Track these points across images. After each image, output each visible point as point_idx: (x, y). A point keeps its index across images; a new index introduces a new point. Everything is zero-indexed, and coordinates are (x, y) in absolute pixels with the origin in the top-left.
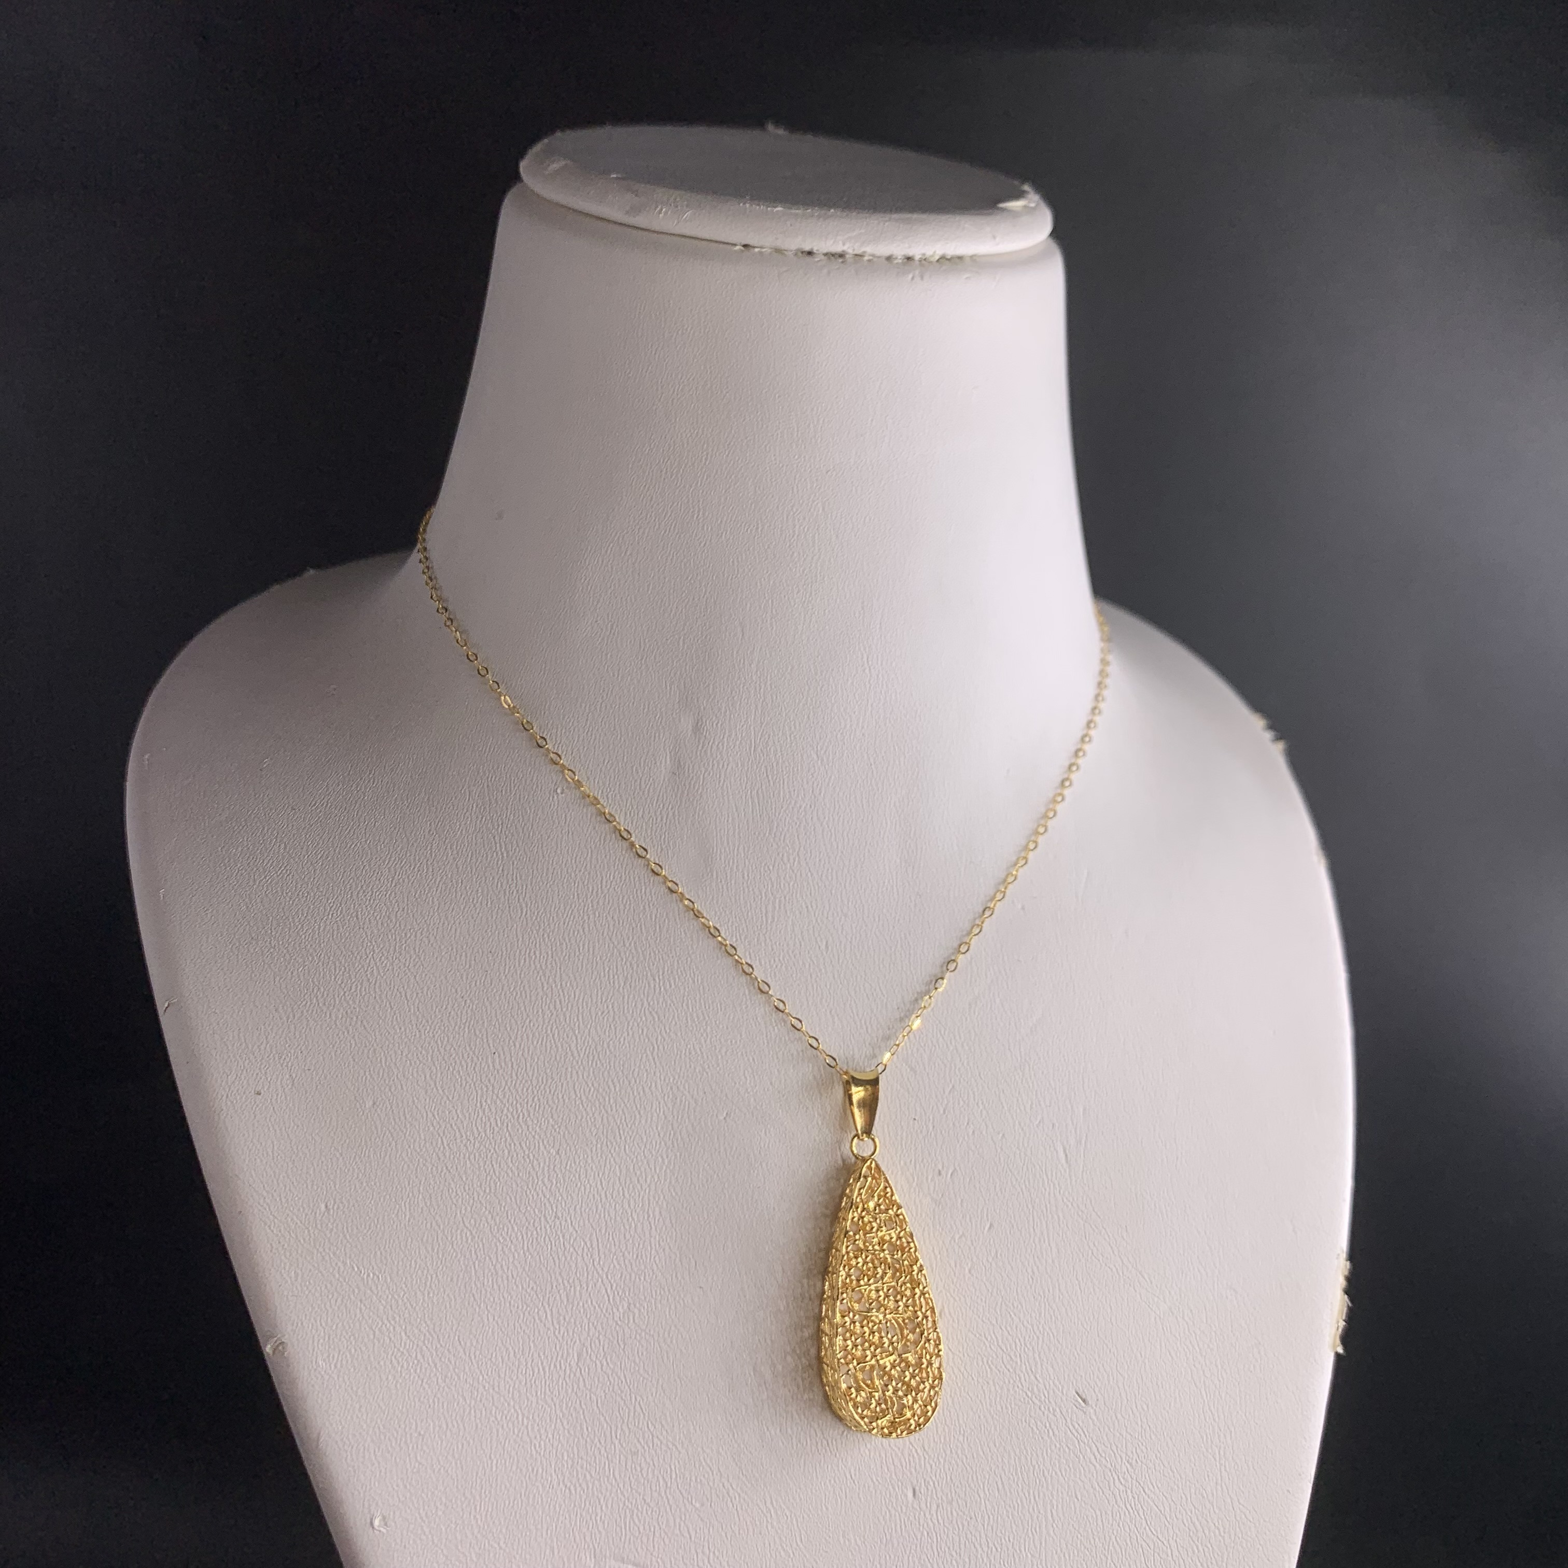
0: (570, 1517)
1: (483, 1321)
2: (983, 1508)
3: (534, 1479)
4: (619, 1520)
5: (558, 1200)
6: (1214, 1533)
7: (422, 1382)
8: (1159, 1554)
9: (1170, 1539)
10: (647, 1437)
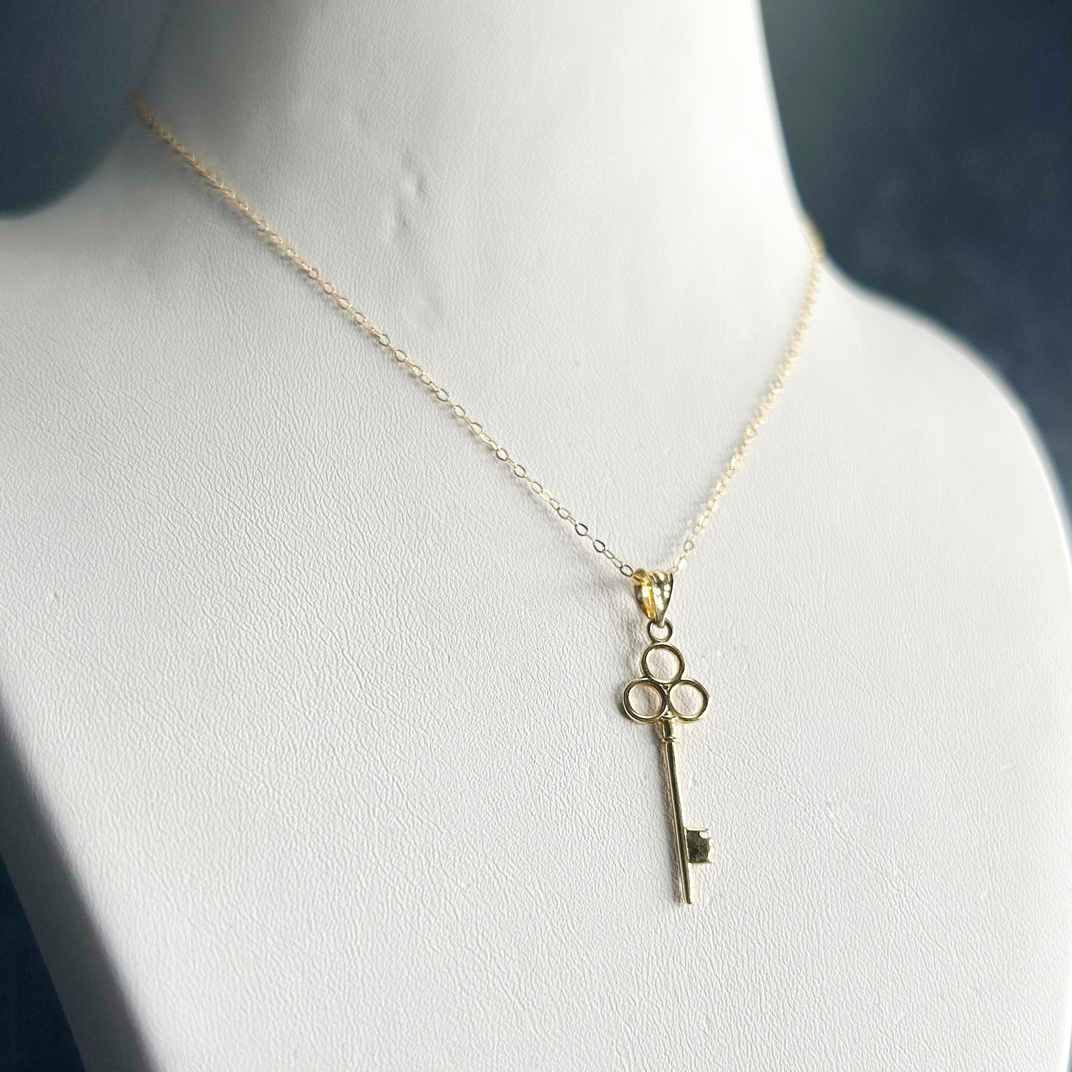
1: (228, 700)
2: (757, 903)
3: (288, 852)
4: (380, 897)
5: (303, 595)
6: (993, 942)
8: (939, 959)
9: (949, 945)
10: (407, 816)
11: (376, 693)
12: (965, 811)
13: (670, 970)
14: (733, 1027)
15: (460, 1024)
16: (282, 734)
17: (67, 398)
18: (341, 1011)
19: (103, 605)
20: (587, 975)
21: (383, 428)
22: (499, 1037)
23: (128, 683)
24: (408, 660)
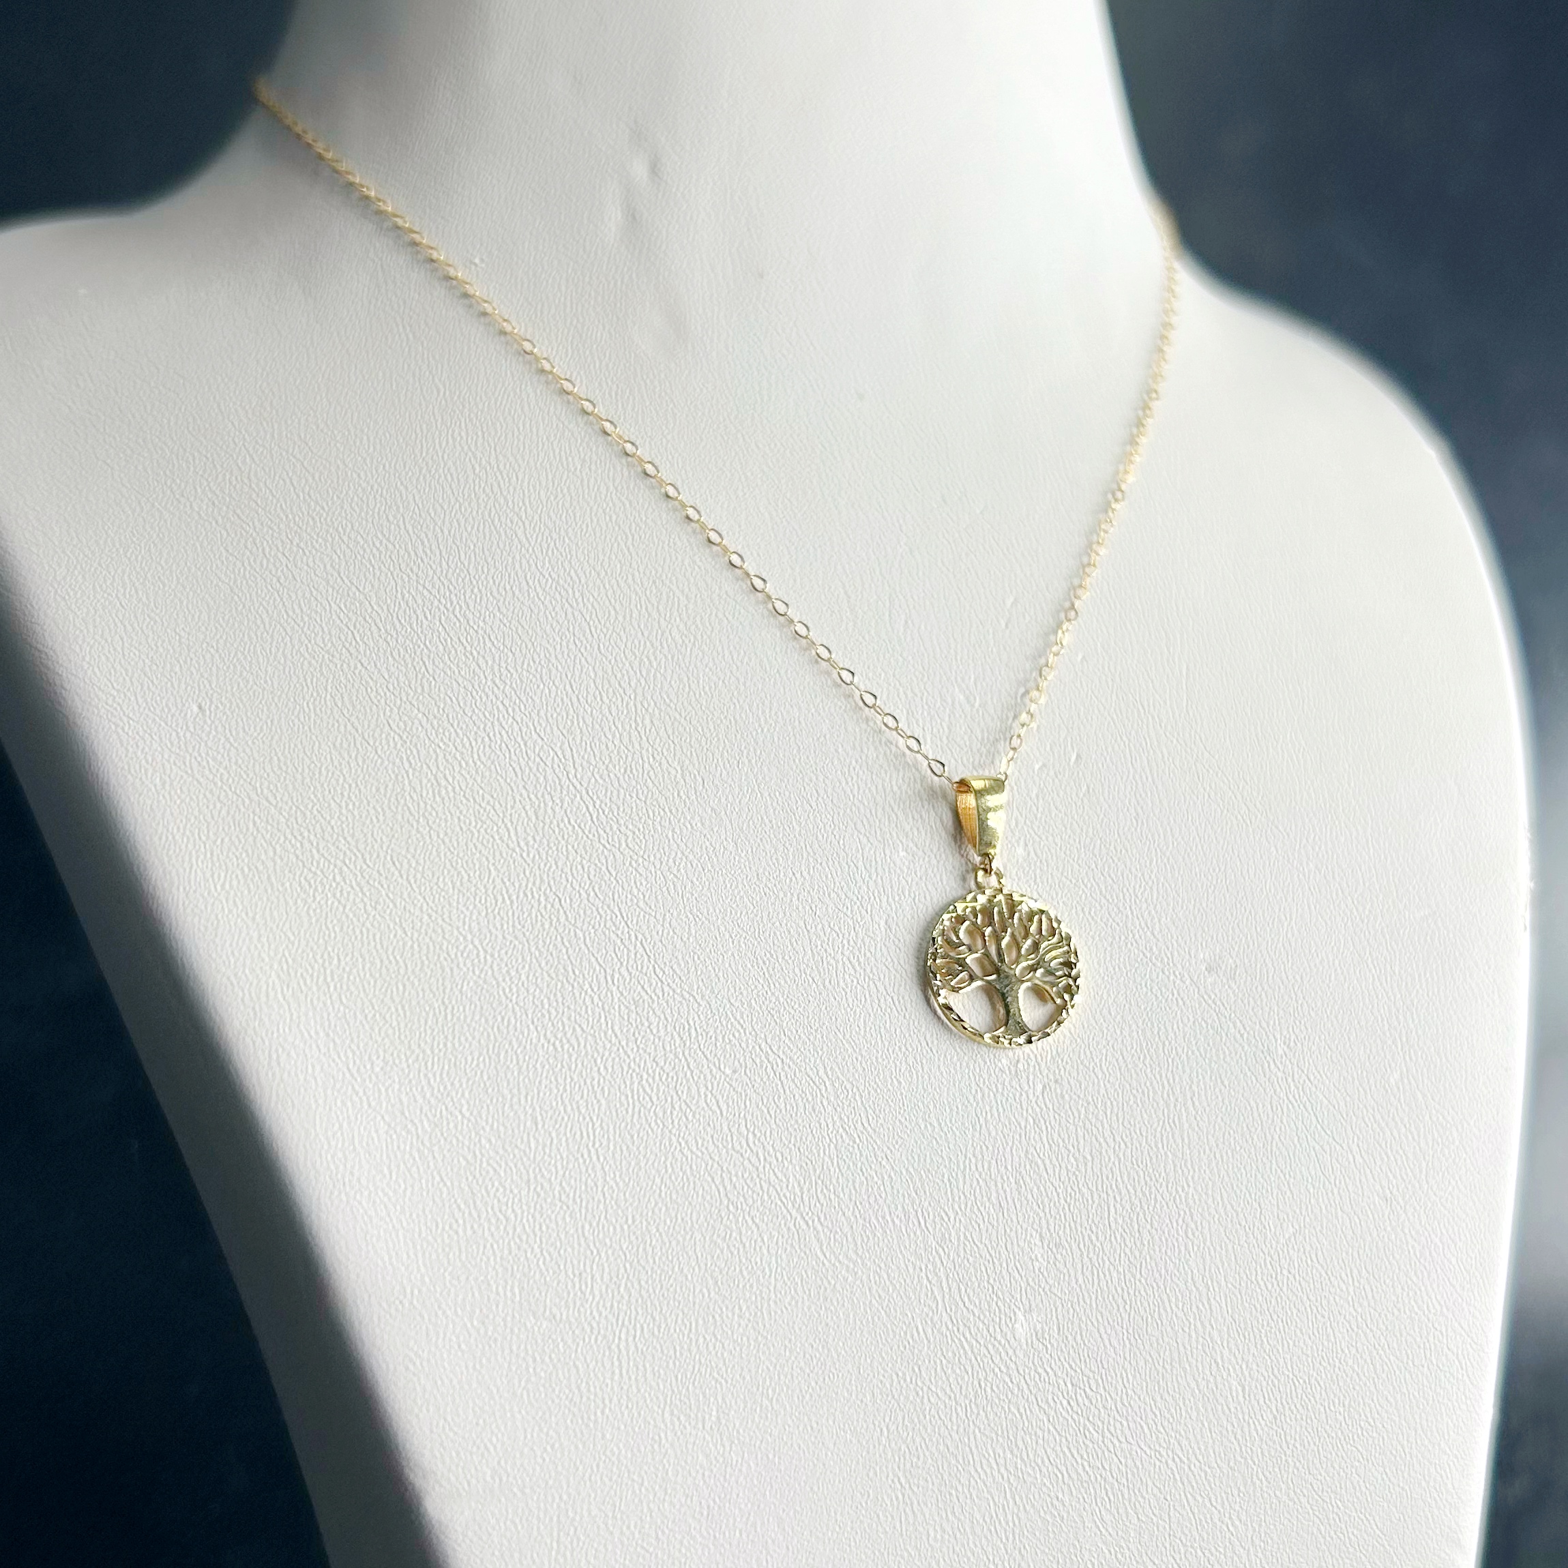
0: (557, 1081)
1: (424, 838)
2: (1103, 1091)
3: (505, 1031)
4: (623, 1087)
5: (515, 703)
6: (1407, 1138)
7: (345, 907)
8: (1337, 1160)
9: (1351, 1142)
10: (654, 984)
11: (611, 829)
12: (1370, 971)
13: (993, 1177)
14: (1074, 1247)
15: (728, 1247)
16: (493, 882)
17: (204, 453)
18: (577, 1230)
19: (261, 720)
20: (887, 1183)
21: (612, 488)
22: (777, 1262)
23: (296, 819)
24: (651, 785)
